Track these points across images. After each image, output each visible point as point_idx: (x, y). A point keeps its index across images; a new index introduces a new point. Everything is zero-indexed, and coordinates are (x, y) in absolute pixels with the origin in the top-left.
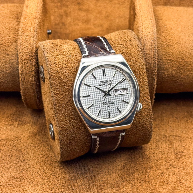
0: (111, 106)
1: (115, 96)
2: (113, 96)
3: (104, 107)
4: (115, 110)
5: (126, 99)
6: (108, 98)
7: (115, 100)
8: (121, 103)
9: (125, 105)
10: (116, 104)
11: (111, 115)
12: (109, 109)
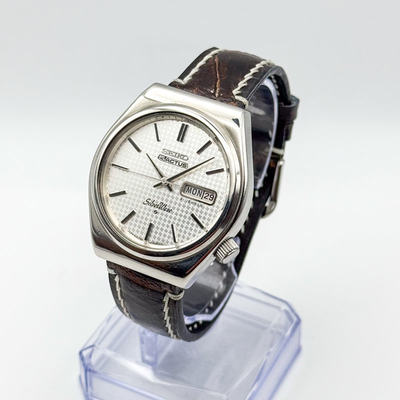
0: (162, 214)
1: (180, 197)
2: (175, 196)
3: (145, 209)
4: (165, 228)
5: (203, 215)
6: (164, 195)
7: (177, 206)
8: (187, 220)
9: (194, 228)
10: (174, 216)
11: (153, 234)
12: (153, 219)
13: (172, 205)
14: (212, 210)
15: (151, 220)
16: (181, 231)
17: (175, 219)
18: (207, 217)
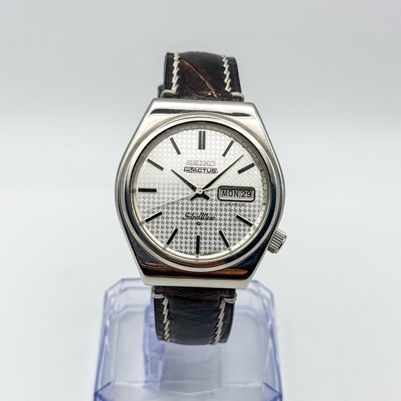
0: (206, 224)
1: (219, 202)
2: (214, 202)
3: (187, 223)
4: (213, 236)
5: (247, 213)
6: (202, 204)
7: (218, 212)
8: (233, 222)
9: (242, 228)
10: (218, 222)
11: (202, 246)
12: (199, 231)
13: (213, 212)
14: (254, 206)
15: (196, 233)
16: (230, 234)
17: (220, 224)
18: (252, 213)
